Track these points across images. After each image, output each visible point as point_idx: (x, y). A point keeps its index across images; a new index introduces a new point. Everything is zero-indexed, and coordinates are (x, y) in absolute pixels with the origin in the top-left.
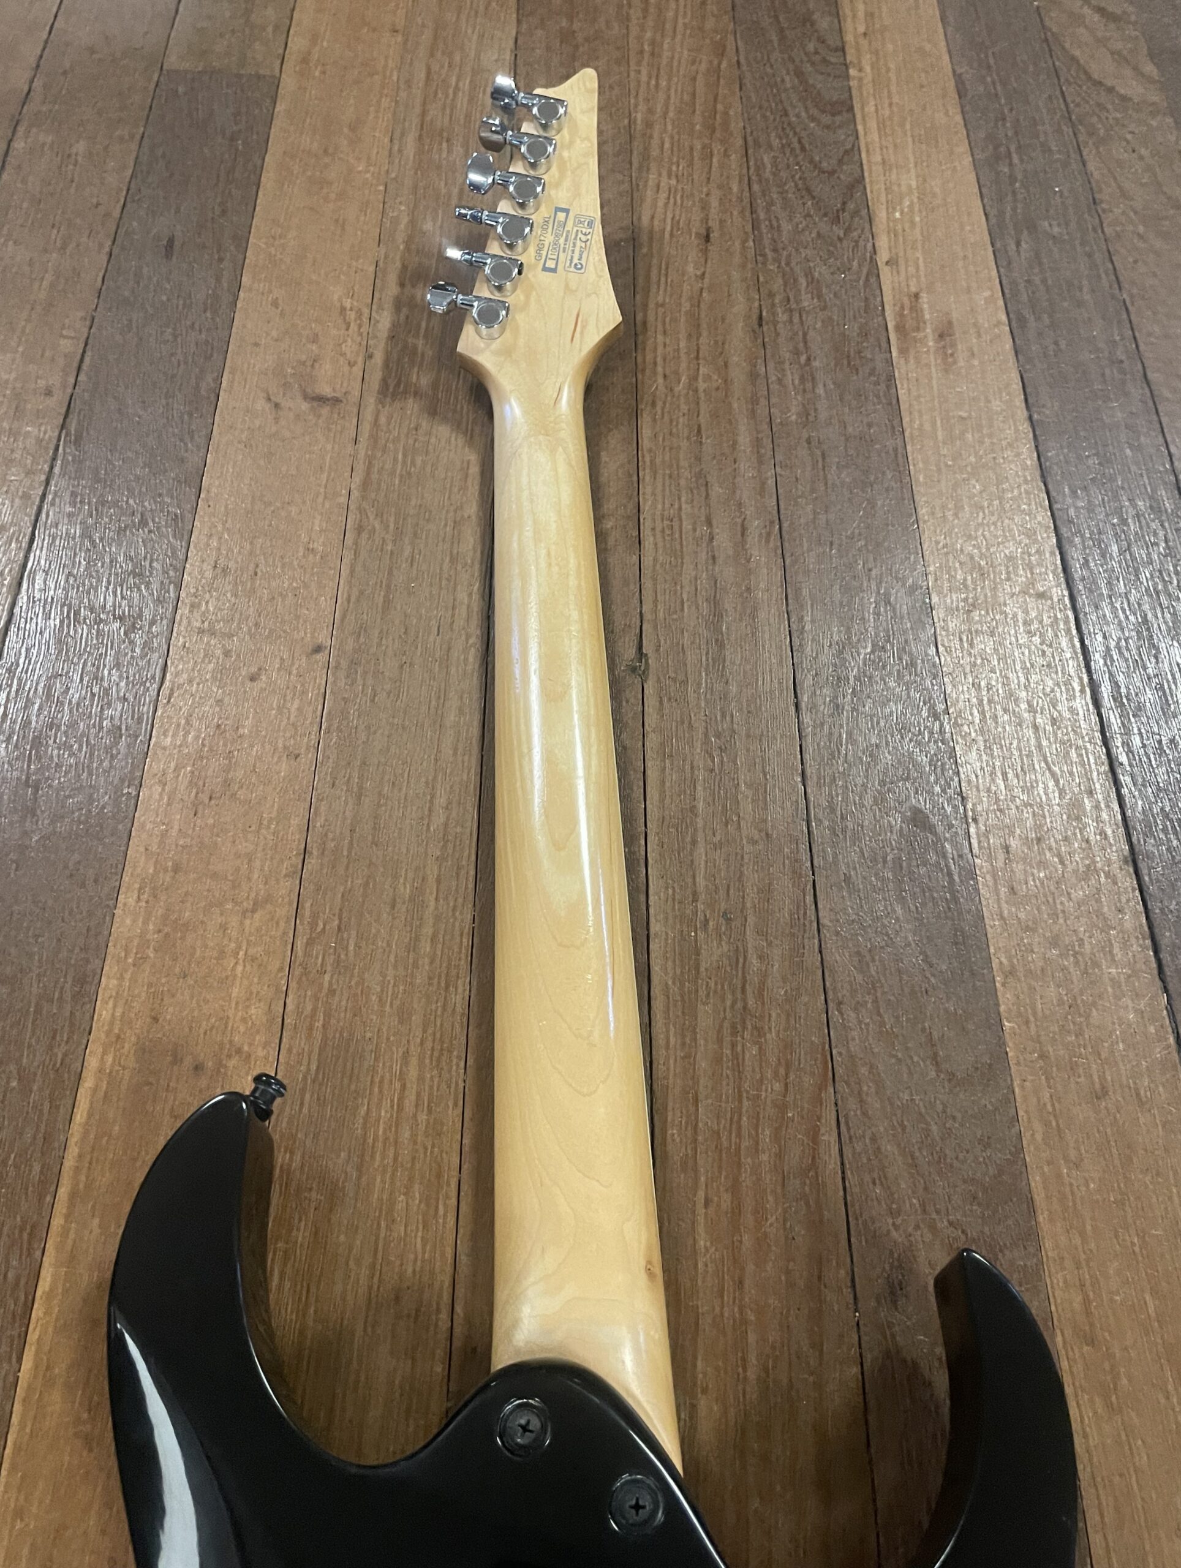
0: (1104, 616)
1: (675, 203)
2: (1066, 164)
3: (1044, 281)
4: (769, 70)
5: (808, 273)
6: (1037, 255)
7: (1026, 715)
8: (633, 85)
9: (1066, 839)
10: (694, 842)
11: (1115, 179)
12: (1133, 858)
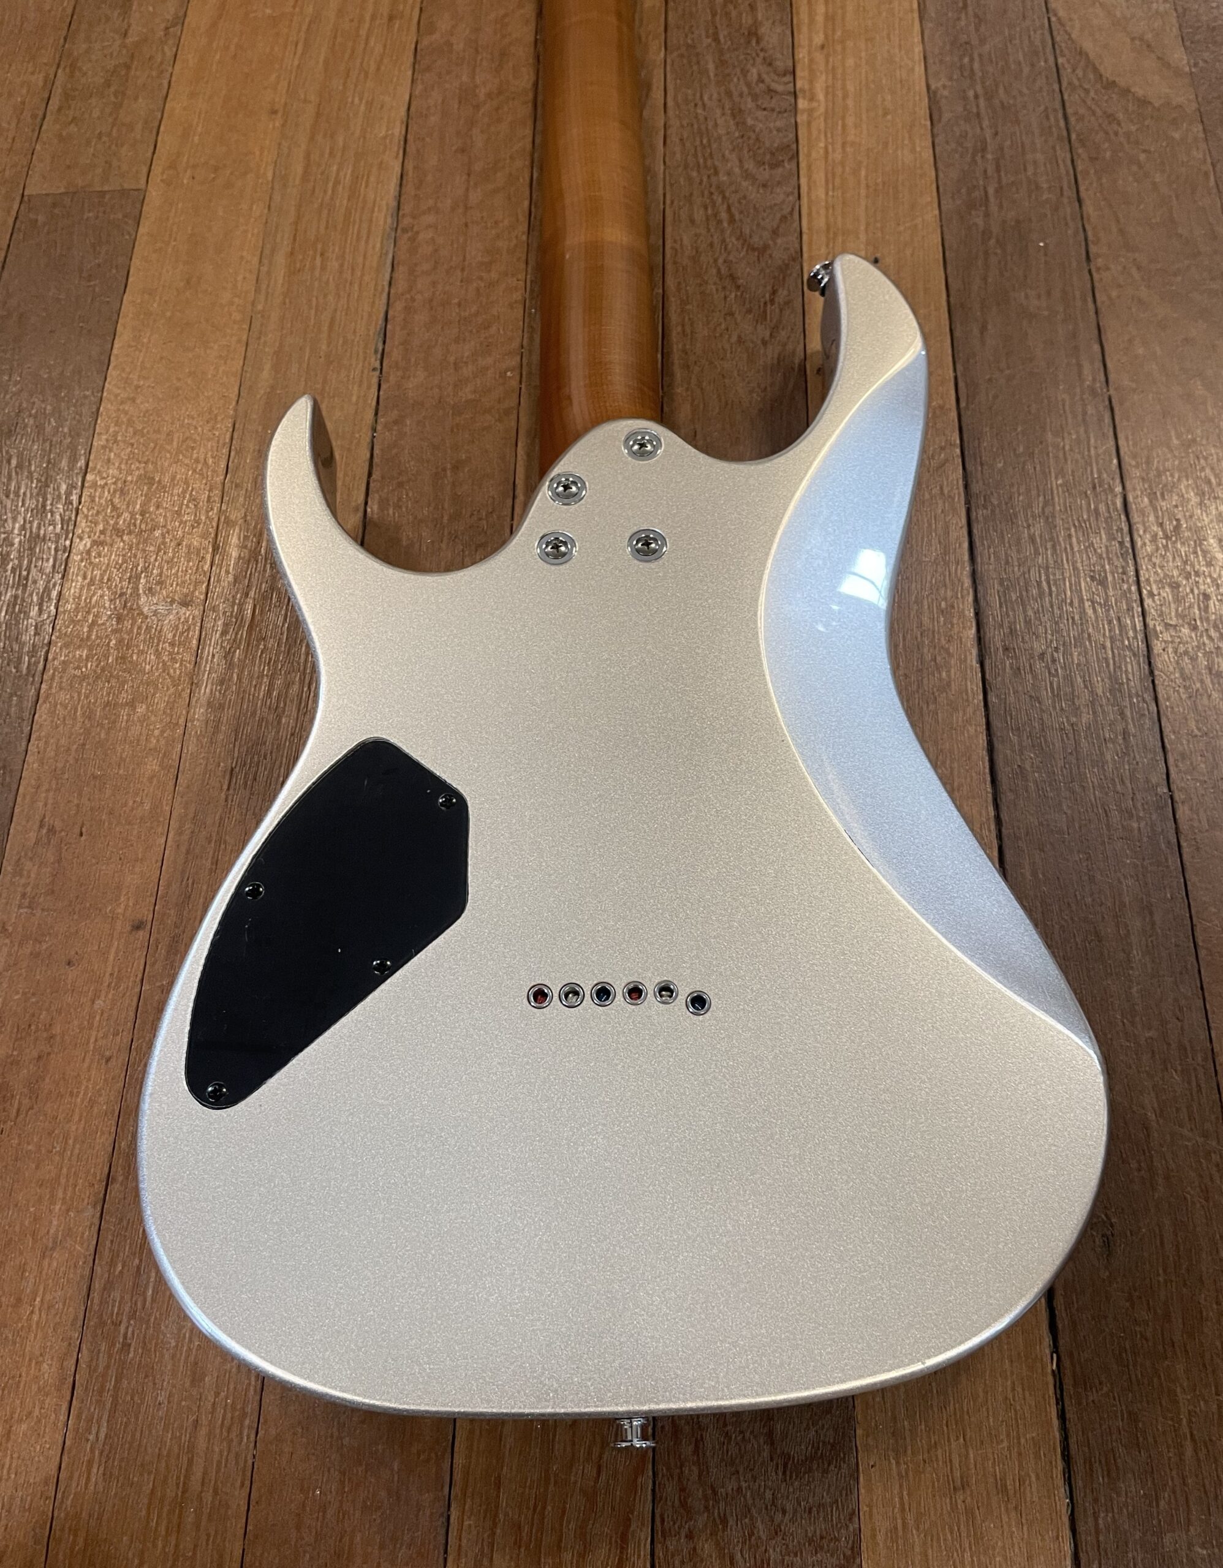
2: (1055, 206)
6: (1006, 342)
11: (1117, 221)
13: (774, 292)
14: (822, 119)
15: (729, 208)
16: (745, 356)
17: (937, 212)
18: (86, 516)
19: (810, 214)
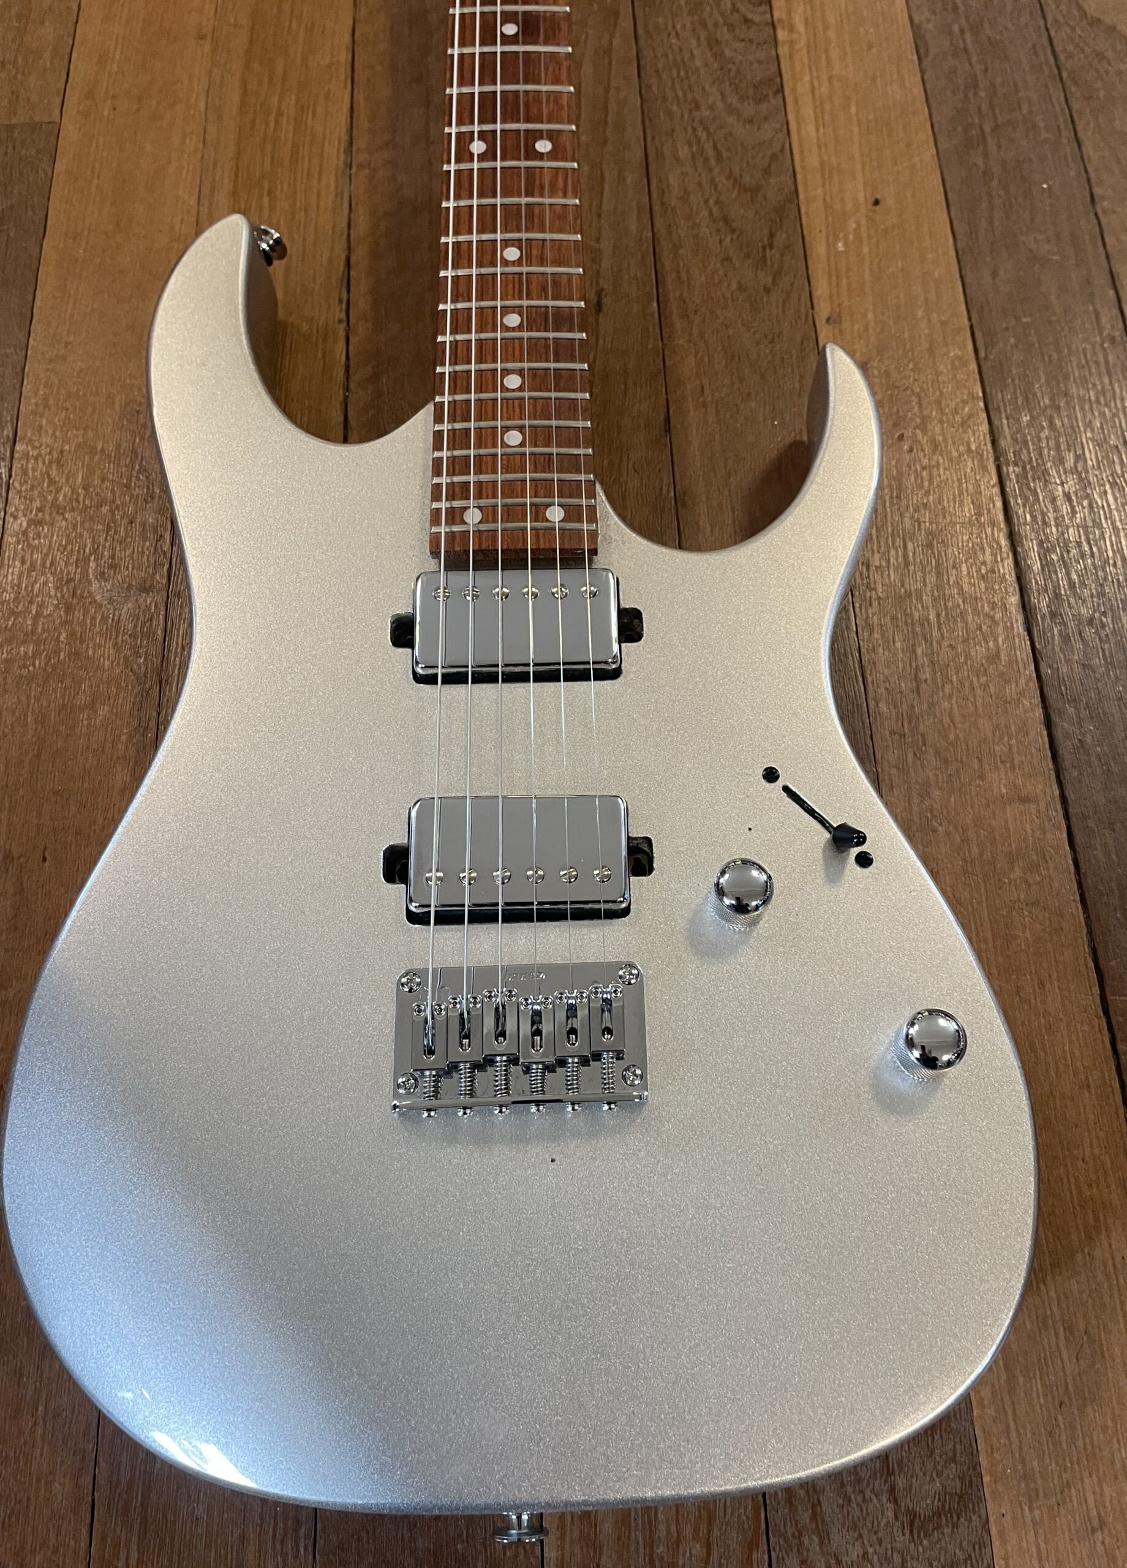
2: (1056, 147)
13: (772, 235)
14: (805, 51)
15: (715, 144)
16: (748, 305)
17: (934, 151)
18: (19, 492)
19: (802, 152)
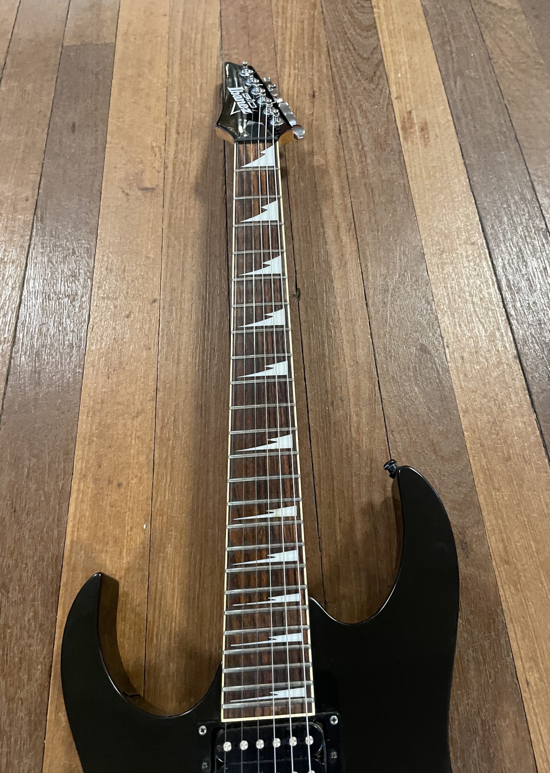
0: (502, 250)
1: (298, 81)
2: (475, 43)
3: (468, 99)
4: (337, 13)
5: (360, 107)
6: (464, 86)
7: (468, 298)
8: (275, 28)
9: (489, 351)
10: (325, 369)
11: (499, 47)
12: (519, 356)
14: (384, 15)
15: (353, 45)
16: (367, 94)
17: (432, 46)
19: (384, 47)
